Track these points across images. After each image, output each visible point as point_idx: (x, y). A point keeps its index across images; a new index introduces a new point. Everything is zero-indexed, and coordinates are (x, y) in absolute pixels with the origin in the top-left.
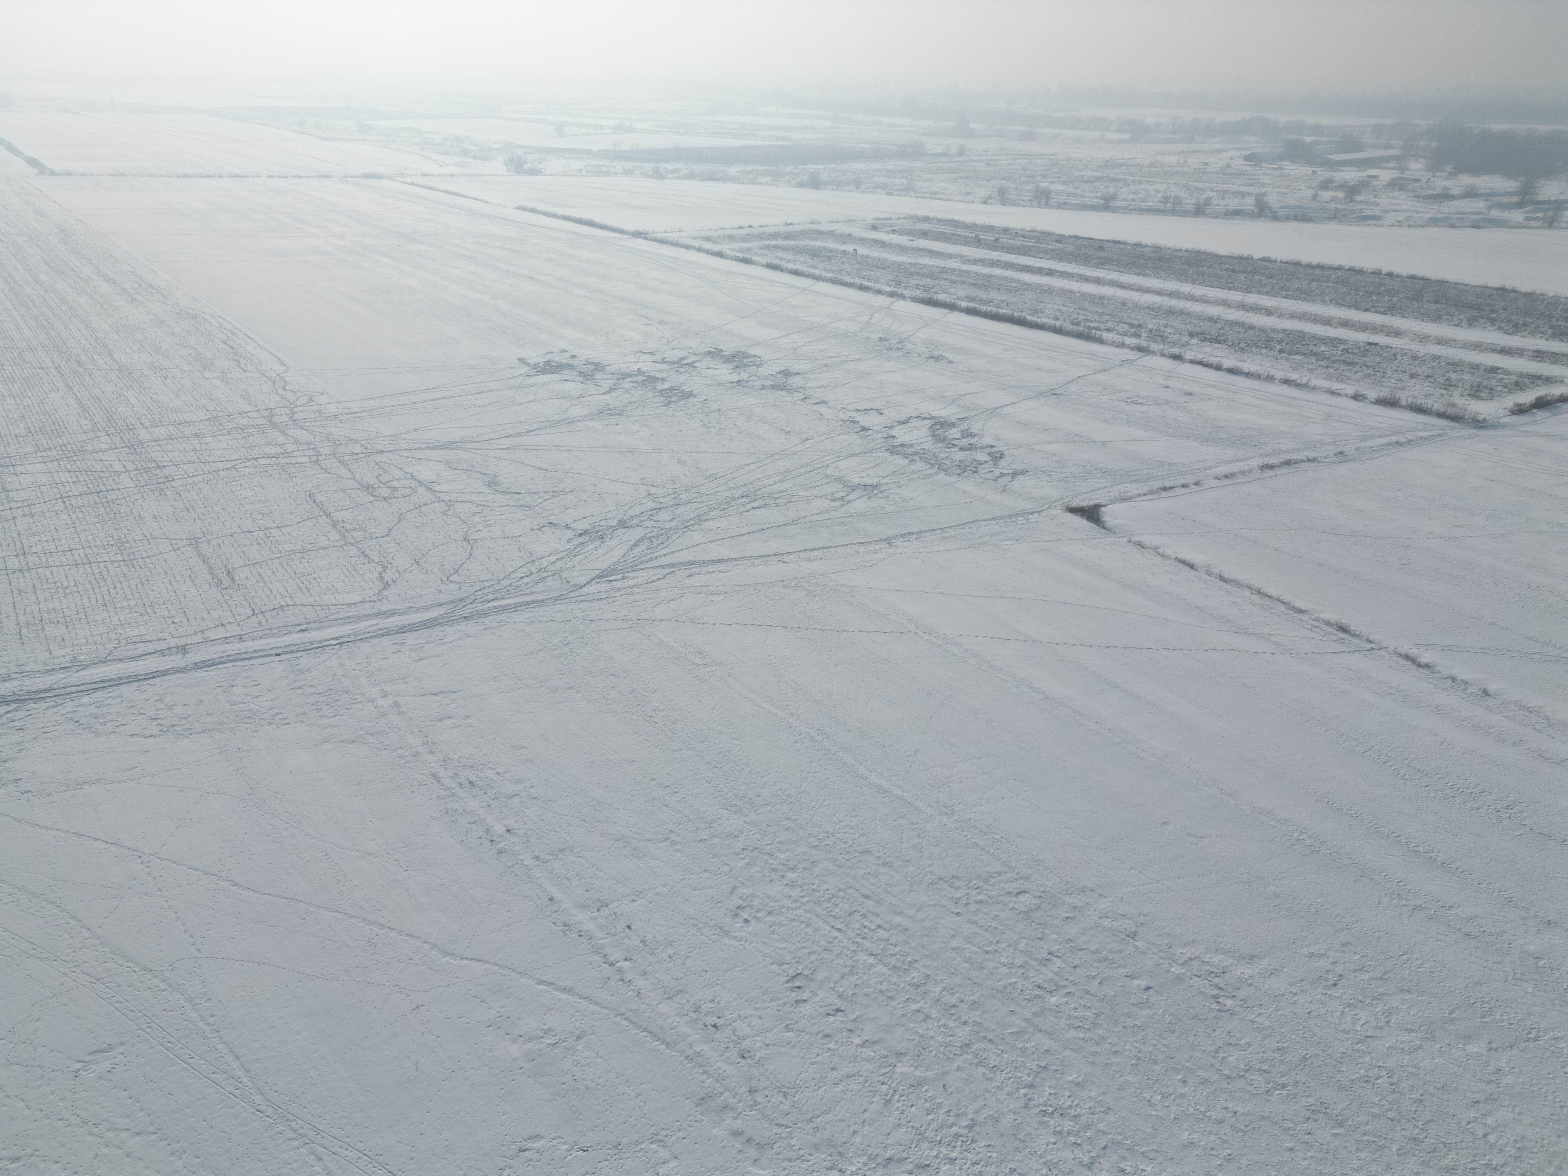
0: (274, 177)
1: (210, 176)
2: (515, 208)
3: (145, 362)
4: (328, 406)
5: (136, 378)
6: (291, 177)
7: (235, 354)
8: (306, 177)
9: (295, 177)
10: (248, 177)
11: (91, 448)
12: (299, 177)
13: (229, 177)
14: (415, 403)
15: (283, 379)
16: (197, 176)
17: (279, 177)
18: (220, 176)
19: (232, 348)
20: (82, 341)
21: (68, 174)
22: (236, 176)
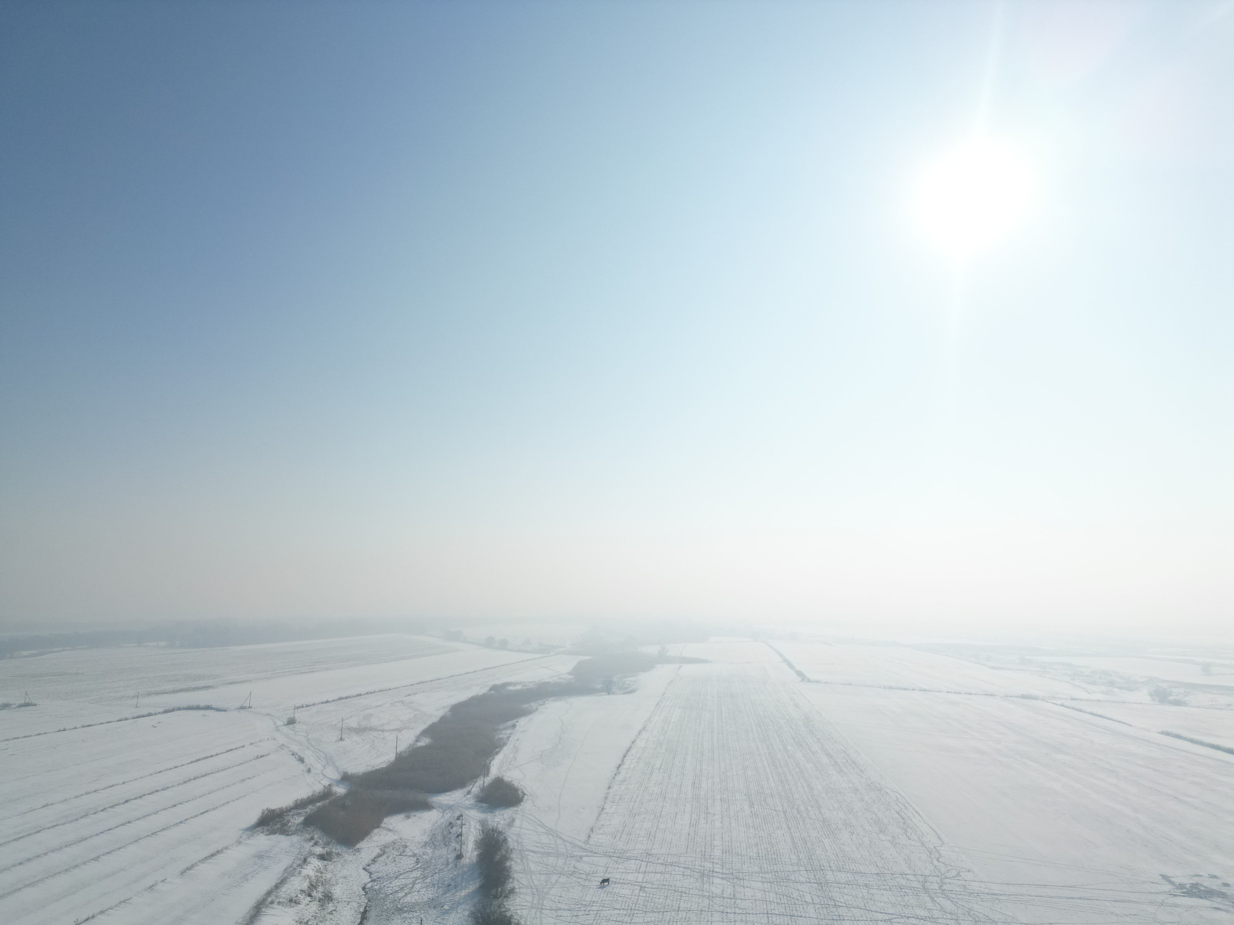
0: (951, 692)
1: (905, 689)
2: (1159, 733)
3: (840, 819)
4: (973, 883)
5: (833, 830)
6: (964, 693)
7: (904, 823)
8: (976, 694)
9: (966, 693)
10: (933, 691)
11: (793, 878)
12: (970, 694)
13: (919, 690)
14: (1051, 897)
15: (938, 851)
16: (898, 689)
17: (955, 693)
18: (913, 690)
19: (903, 819)
20: (803, 795)
21: (818, 682)
22: (925, 690)
